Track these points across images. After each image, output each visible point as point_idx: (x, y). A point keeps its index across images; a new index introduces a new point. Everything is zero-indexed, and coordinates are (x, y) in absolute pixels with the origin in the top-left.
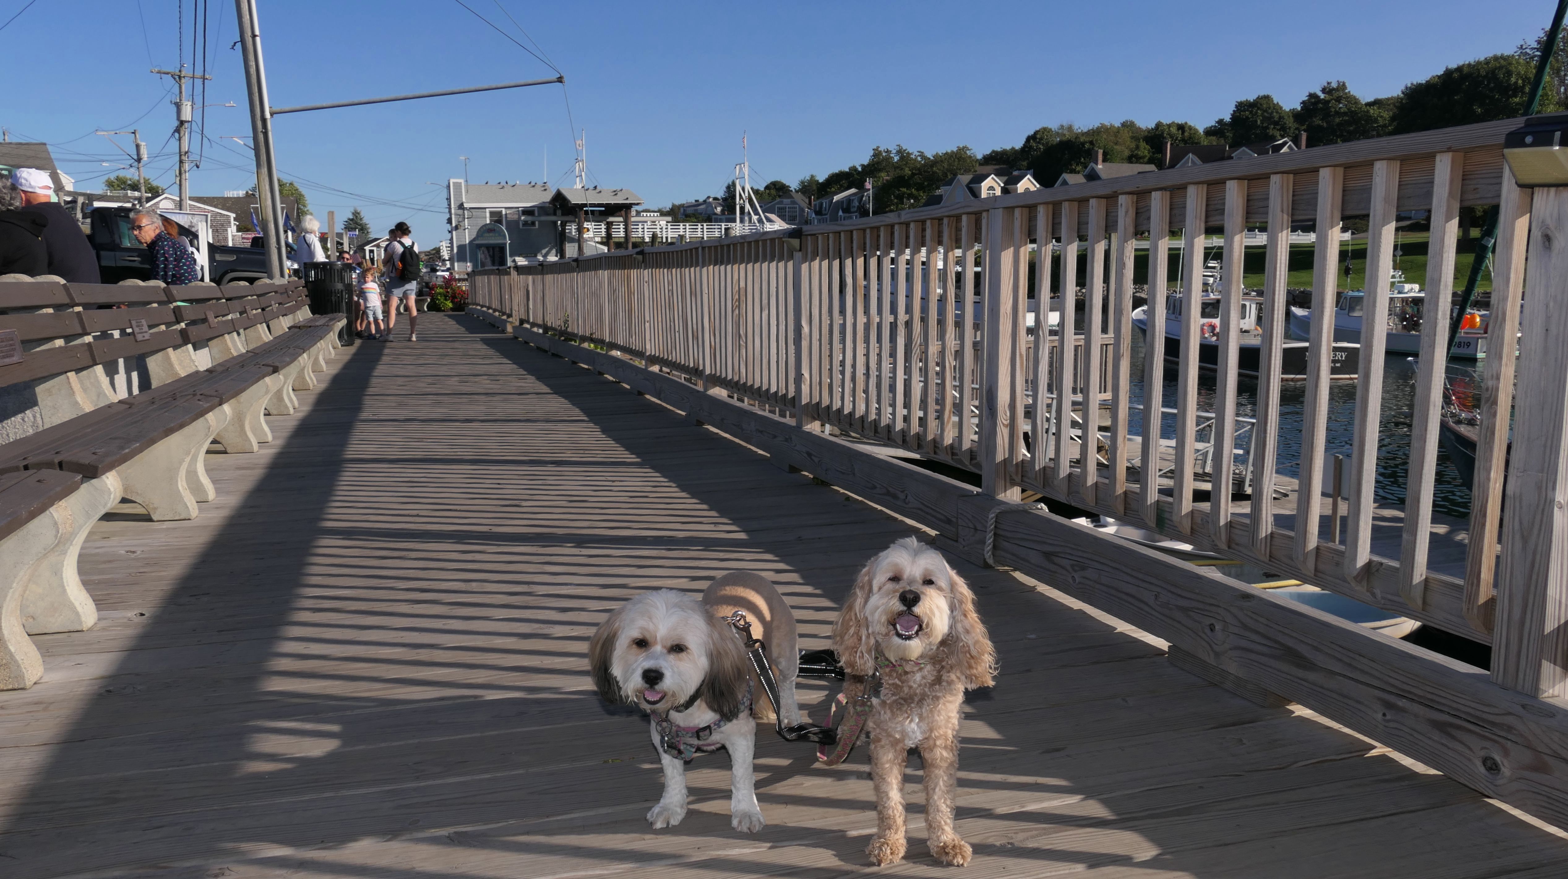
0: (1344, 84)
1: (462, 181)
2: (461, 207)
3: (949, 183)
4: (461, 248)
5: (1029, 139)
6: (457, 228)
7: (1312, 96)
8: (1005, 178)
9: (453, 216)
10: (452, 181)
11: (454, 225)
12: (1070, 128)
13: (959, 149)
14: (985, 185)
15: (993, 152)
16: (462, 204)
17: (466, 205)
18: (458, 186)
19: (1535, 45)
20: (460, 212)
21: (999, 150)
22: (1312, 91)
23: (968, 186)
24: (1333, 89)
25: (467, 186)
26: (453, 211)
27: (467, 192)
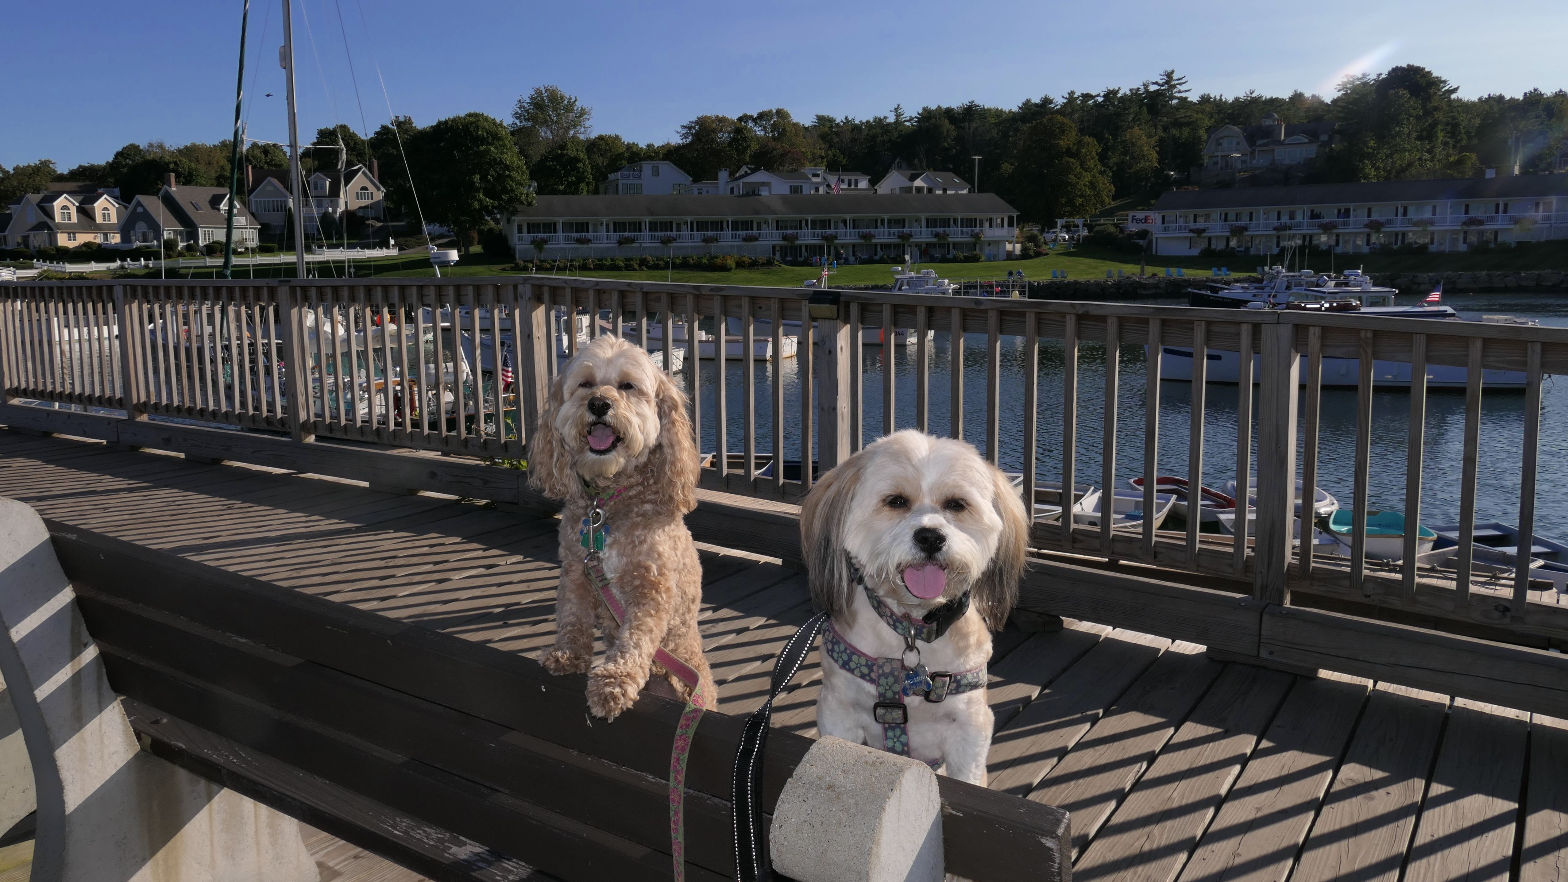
0: (410, 119)
3: (18, 202)
5: (119, 155)
7: (385, 128)
8: (81, 198)
12: (161, 146)
13: (42, 163)
14: (58, 203)
15: (80, 166)
19: (528, 100)
21: (87, 165)
22: (384, 124)
23: (38, 205)
24: (401, 122)
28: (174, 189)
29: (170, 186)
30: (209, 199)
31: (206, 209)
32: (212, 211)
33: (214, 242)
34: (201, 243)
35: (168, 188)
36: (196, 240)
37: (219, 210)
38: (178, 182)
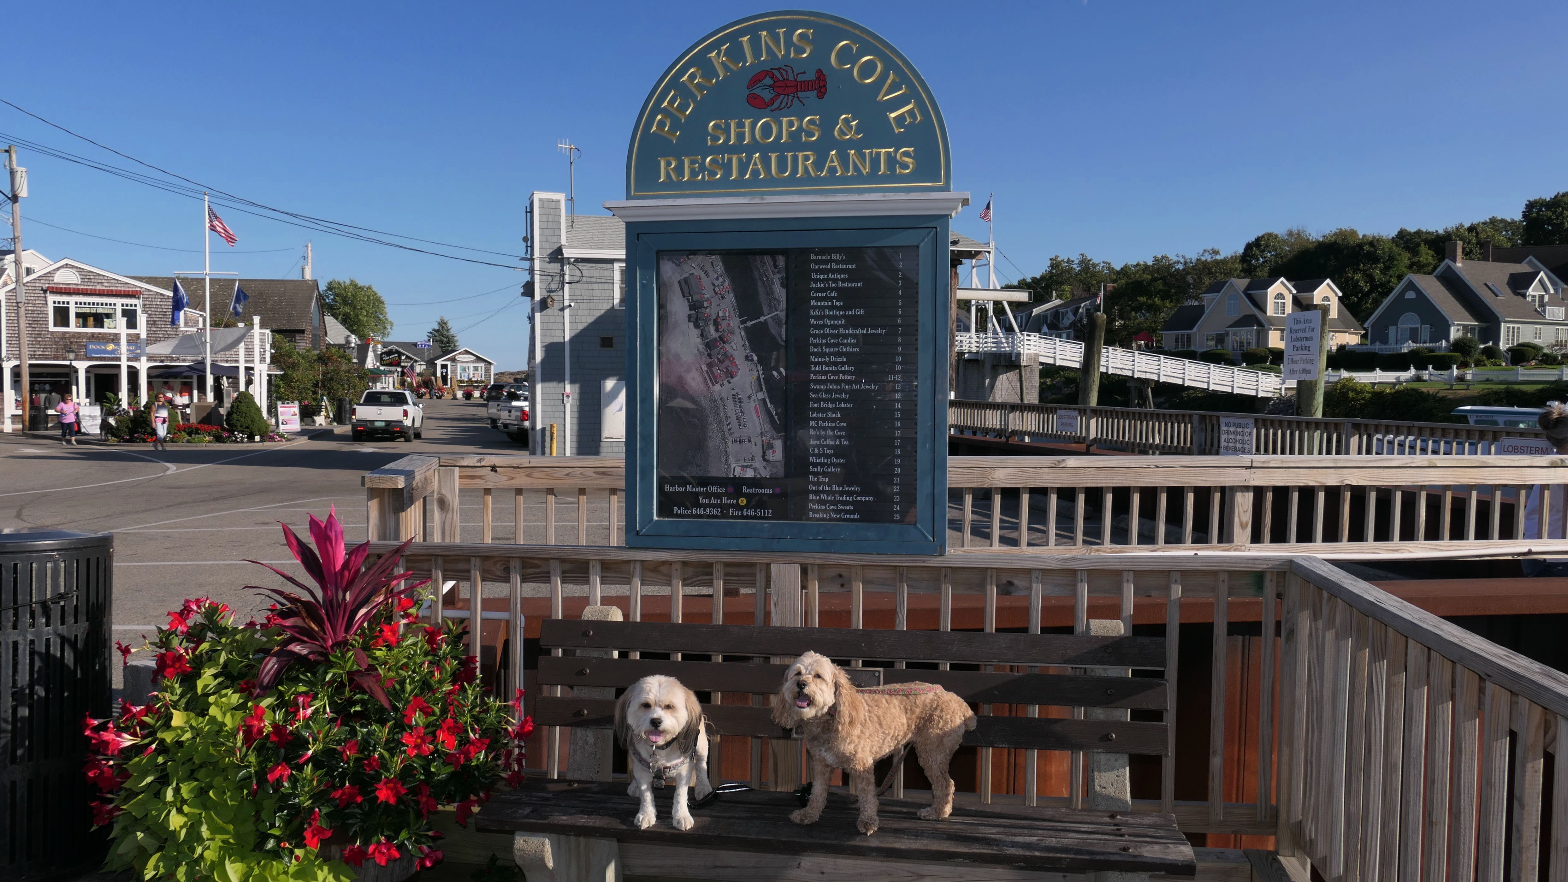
1: (561, 197)
2: (556, 256)
3: (1217, 289)
4: (553, 350)
6: (544, 305)
8: (1298, 283)
9: (537, 278)
10: (538, 196)
11: (538, 297)
14: (1272, 291)
16: (559, 251)
17: (567, 253)
18: (550, 207)
20: (555, 267)
23: (1246, 293)
25: (571, 211)
26: (537, 265)
27: (572, 224)
28: (1459, 265)
29: (1455, 261)
30: (1506, 279)
31: (1506, 295)
32: (1515, 297)
33: (1519, 345)
34: (1503, 346)
35: (1451, 263)
36: (1497, 341)
37: (1524, 296)
38: (1467, 254)
